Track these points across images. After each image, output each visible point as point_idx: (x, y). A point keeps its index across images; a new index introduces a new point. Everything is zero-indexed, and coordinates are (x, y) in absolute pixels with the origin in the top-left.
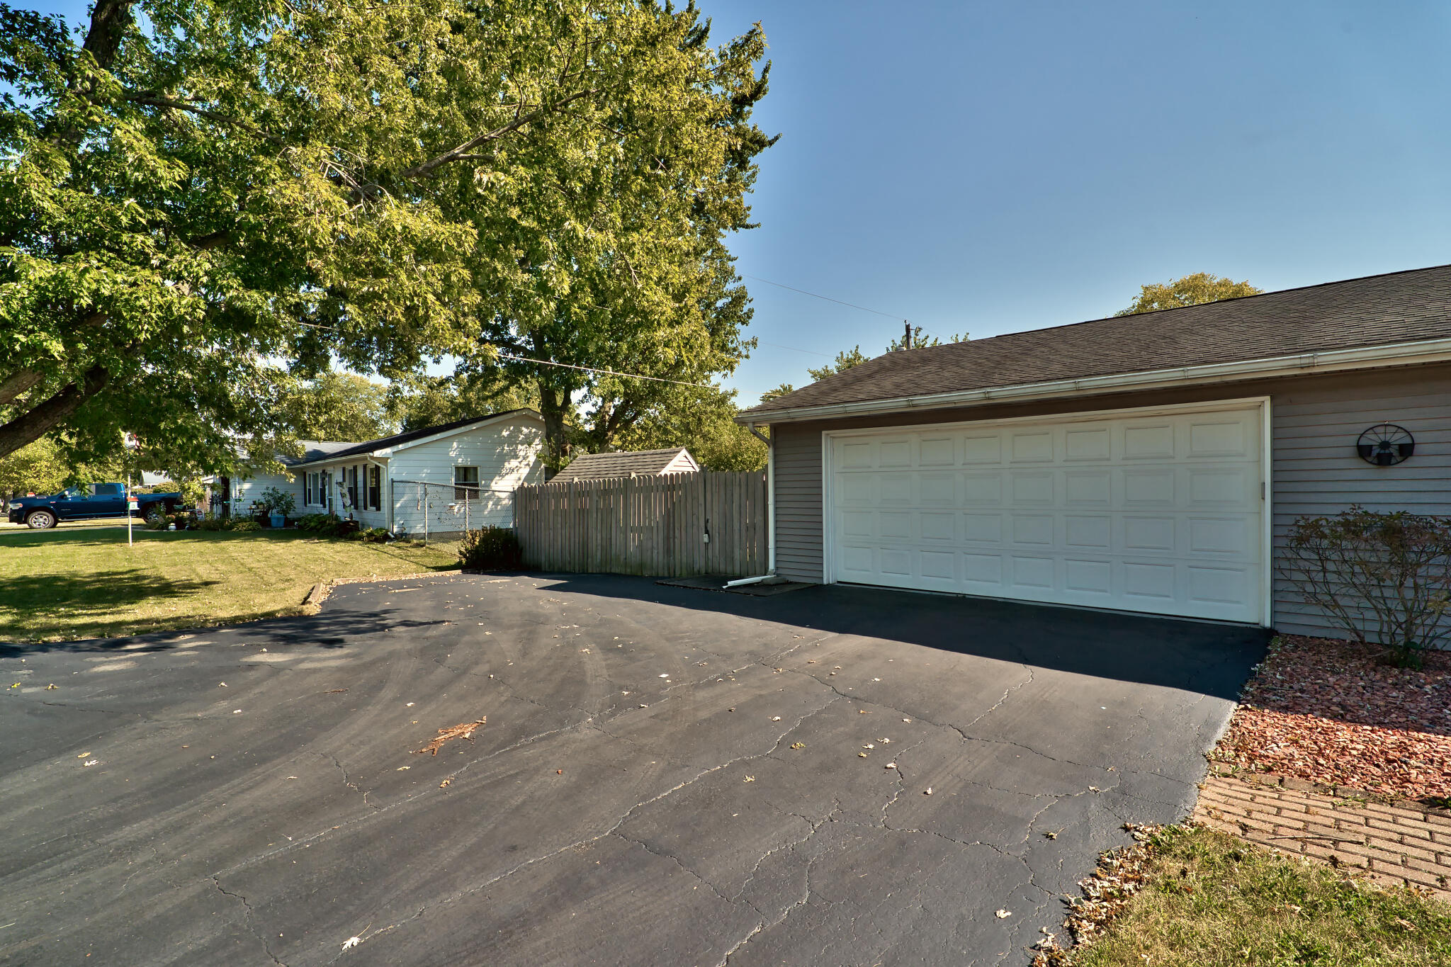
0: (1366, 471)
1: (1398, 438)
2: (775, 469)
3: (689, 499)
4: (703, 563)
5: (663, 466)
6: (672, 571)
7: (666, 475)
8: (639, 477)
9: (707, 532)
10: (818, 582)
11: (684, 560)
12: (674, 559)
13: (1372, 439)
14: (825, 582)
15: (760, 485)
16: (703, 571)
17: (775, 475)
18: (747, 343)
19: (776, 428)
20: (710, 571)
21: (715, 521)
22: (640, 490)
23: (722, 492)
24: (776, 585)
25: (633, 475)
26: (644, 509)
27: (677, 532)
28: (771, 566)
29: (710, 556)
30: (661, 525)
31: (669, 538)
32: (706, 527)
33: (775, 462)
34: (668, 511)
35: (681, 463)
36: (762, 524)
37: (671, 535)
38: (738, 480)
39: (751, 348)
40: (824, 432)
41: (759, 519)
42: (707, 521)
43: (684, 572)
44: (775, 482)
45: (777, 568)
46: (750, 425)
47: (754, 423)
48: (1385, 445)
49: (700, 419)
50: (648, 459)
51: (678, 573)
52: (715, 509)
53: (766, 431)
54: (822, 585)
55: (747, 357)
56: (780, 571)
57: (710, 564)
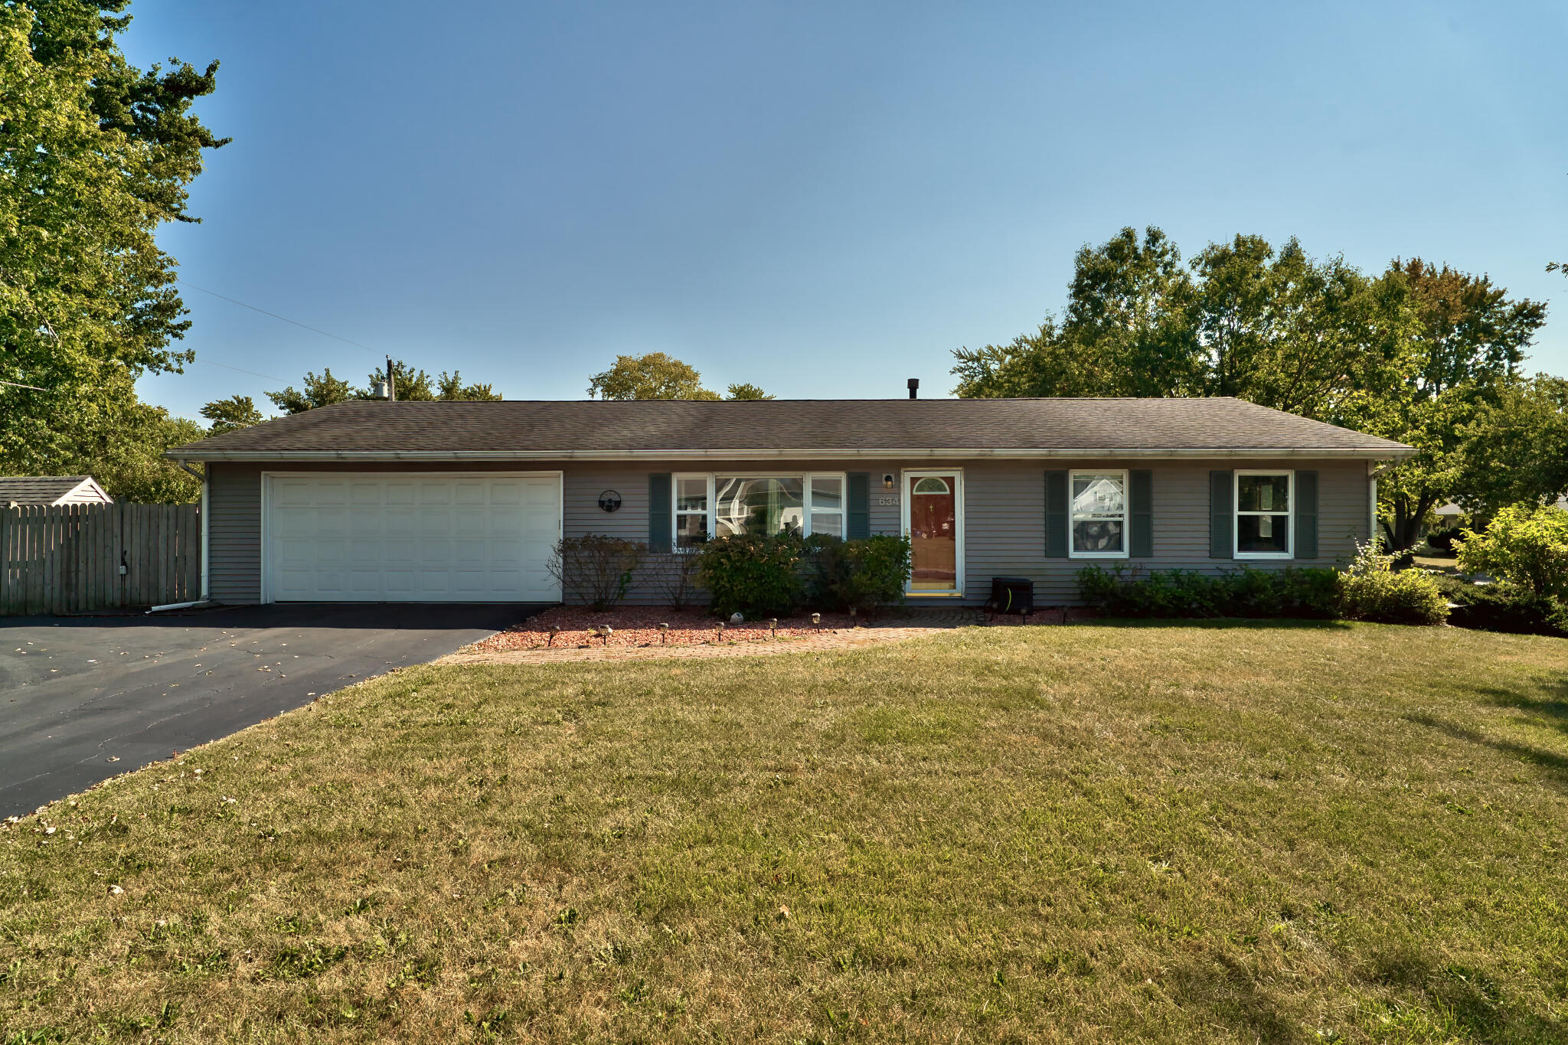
0: (601, 514)
1: (615, 498)
2: (210, 503)
3: (100, 531)
4: (117, 595)
5: (58, 495)
6: (73, 607)
7: (66, 506)
8: (23, 507)
9: (124, 563)
10: (255, 602)
11: (92, 593)
12: (77, 594)
13: (605, 498)
14: (262, 602)
15: (192, 518)
16: (118, 603)
17: (210, 508)
18: (180, 356)
19: (211, 466)
20: (127, 602)
21: (135, 552)
22: (25, 520)
23: (145, 524)
24: (209, 608)
25: (13, 504)
26: (31, 541)
27: (82, 565)
28: (204, 592)
29: (128, 586)
30: (57, 557)
31: (67, 573)
32: (123, 559)
33: (210, 497)
34: (68, 539)
35: (85, 493)
36: (194, 554)
37: (73, 568)
38: (165, 512)
39: (185, 362)
40: (263, 473)
41: (191, 550)
42: (124, 553)
43: (91, 607)
44: (210, 515)
45: (210, 594)
46: (182, 462)
47: (185, 460)
48: (610, 501)
49: (103, 439)
50: (34, 487)
51: (82, 606)
52: (136, 540)
53: (199, 468)
54: (259, 606)
55: (180, 371)
56: (214, 597)
57: (128, 595)
